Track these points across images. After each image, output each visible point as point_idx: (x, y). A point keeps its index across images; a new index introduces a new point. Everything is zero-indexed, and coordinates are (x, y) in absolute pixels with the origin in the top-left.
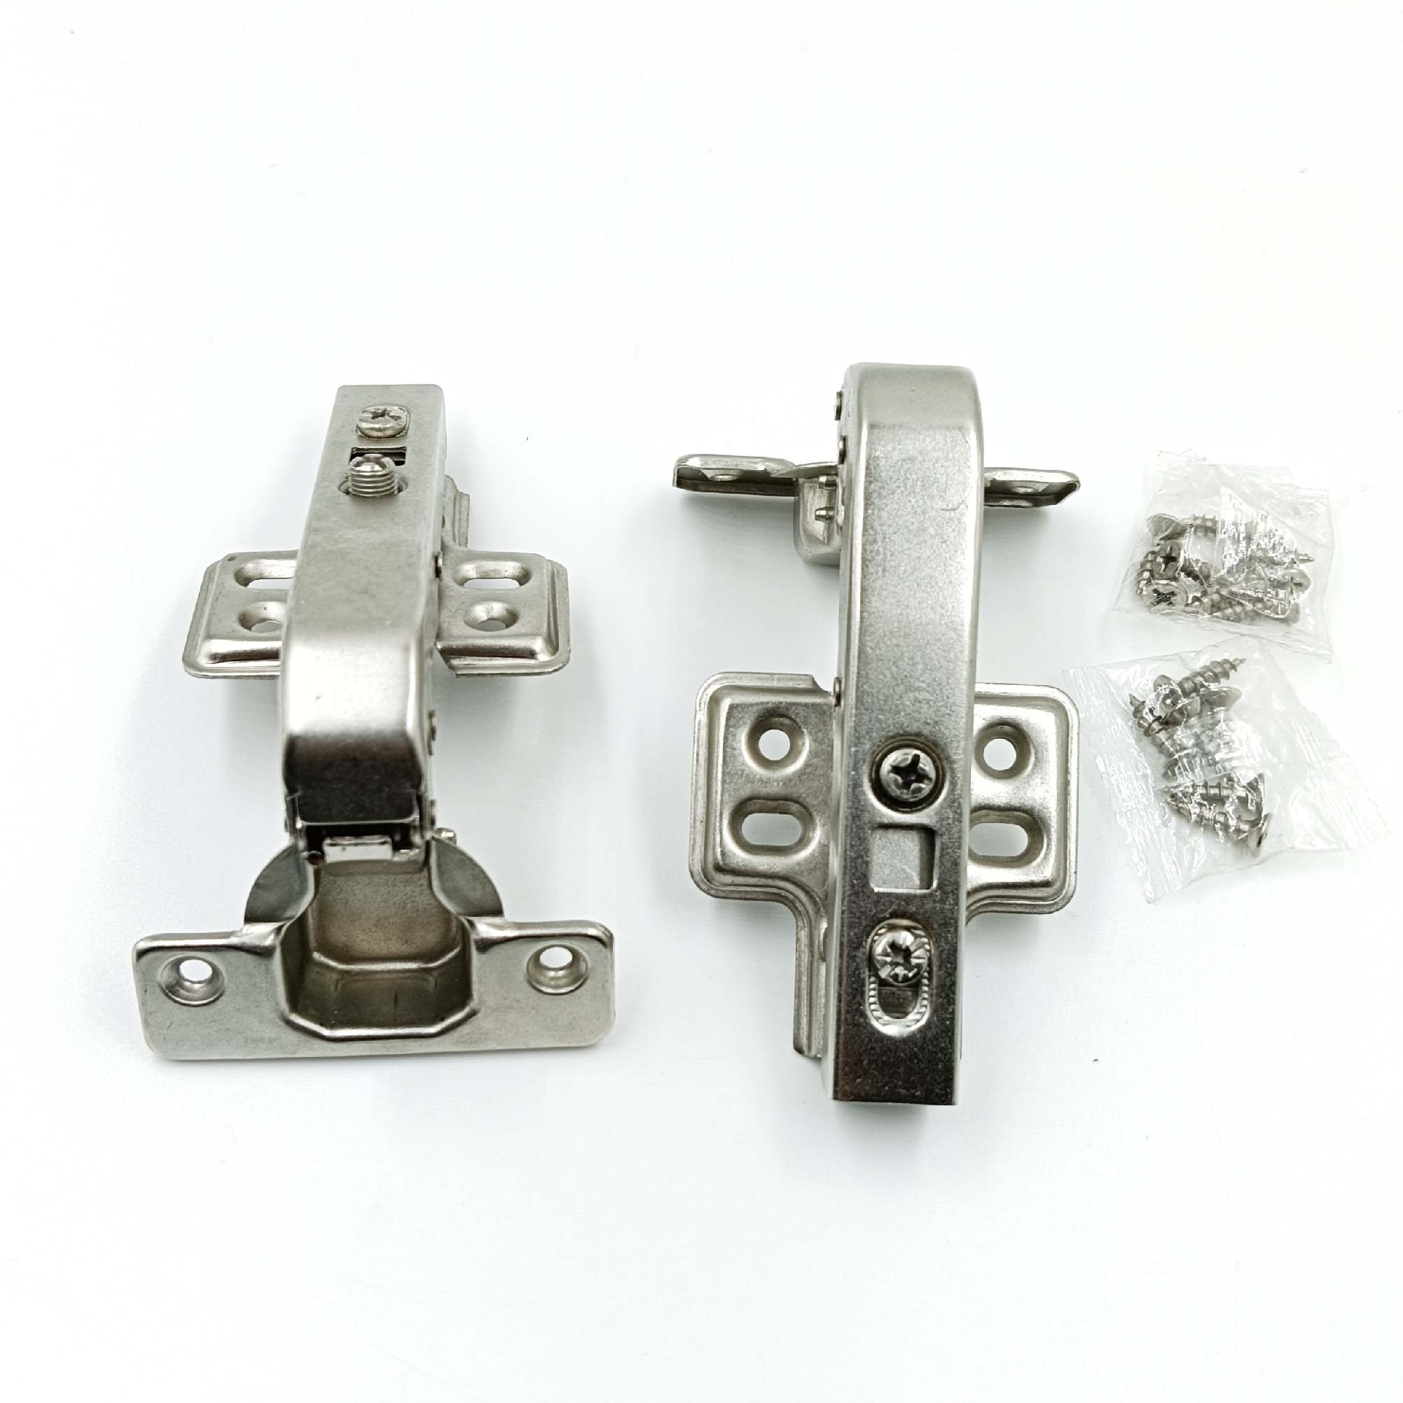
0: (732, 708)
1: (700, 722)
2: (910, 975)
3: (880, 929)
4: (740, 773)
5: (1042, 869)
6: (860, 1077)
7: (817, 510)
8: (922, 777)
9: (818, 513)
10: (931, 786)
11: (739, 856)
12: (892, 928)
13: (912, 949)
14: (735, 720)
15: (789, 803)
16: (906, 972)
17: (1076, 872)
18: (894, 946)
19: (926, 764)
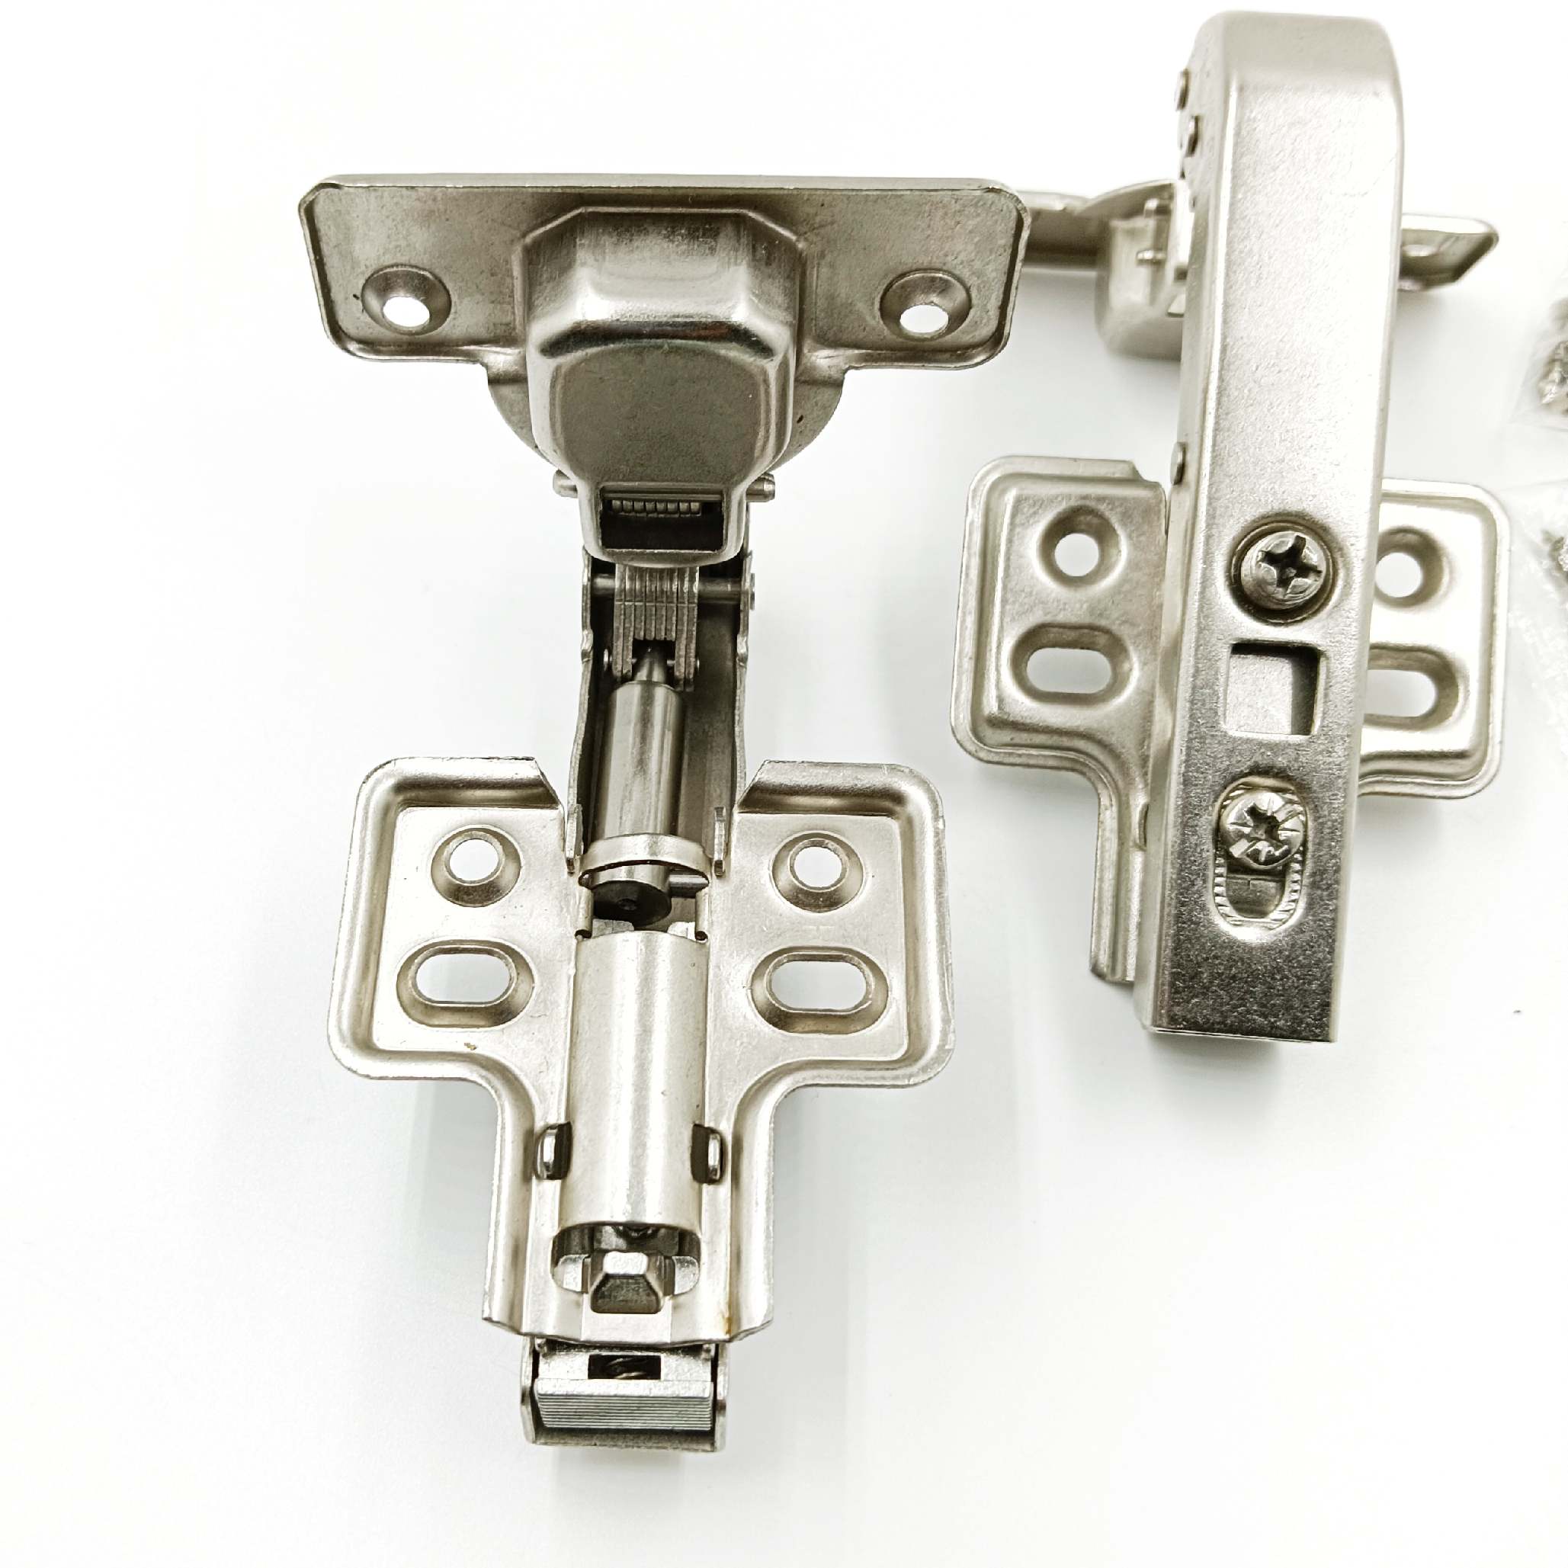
0: (1019, 502)
1: (972, 523)
2: (1277, 853)
3: (1233, 791)
4: (1027, 590)
5: (1453, 735)
6: (1197, 997)
7: (1138, 253)
8: (1306, 570)
9: (1140, 256)
10: (1321, 581)
11: (1024, 706)
12: (1251, 788)
13: (1280, 817)
14: (1024, 517)
15: (1096, 633)
16: (1271, 849)
17: (1501, 742)
18: (1254, 812)
19: (1313, 554)
